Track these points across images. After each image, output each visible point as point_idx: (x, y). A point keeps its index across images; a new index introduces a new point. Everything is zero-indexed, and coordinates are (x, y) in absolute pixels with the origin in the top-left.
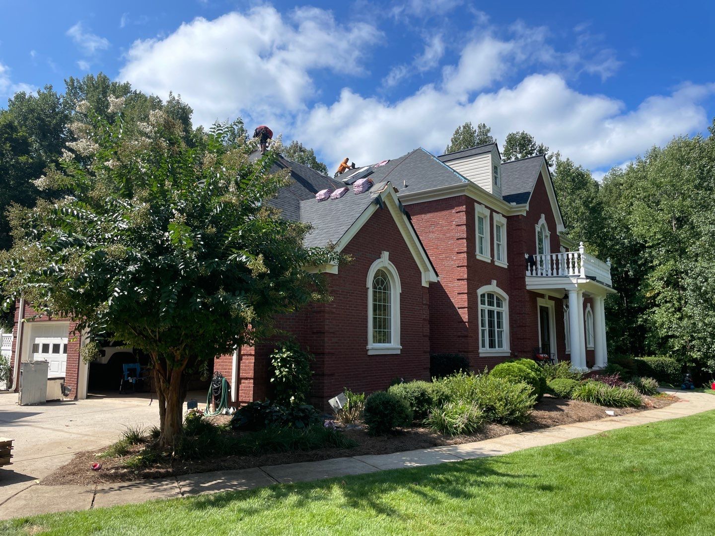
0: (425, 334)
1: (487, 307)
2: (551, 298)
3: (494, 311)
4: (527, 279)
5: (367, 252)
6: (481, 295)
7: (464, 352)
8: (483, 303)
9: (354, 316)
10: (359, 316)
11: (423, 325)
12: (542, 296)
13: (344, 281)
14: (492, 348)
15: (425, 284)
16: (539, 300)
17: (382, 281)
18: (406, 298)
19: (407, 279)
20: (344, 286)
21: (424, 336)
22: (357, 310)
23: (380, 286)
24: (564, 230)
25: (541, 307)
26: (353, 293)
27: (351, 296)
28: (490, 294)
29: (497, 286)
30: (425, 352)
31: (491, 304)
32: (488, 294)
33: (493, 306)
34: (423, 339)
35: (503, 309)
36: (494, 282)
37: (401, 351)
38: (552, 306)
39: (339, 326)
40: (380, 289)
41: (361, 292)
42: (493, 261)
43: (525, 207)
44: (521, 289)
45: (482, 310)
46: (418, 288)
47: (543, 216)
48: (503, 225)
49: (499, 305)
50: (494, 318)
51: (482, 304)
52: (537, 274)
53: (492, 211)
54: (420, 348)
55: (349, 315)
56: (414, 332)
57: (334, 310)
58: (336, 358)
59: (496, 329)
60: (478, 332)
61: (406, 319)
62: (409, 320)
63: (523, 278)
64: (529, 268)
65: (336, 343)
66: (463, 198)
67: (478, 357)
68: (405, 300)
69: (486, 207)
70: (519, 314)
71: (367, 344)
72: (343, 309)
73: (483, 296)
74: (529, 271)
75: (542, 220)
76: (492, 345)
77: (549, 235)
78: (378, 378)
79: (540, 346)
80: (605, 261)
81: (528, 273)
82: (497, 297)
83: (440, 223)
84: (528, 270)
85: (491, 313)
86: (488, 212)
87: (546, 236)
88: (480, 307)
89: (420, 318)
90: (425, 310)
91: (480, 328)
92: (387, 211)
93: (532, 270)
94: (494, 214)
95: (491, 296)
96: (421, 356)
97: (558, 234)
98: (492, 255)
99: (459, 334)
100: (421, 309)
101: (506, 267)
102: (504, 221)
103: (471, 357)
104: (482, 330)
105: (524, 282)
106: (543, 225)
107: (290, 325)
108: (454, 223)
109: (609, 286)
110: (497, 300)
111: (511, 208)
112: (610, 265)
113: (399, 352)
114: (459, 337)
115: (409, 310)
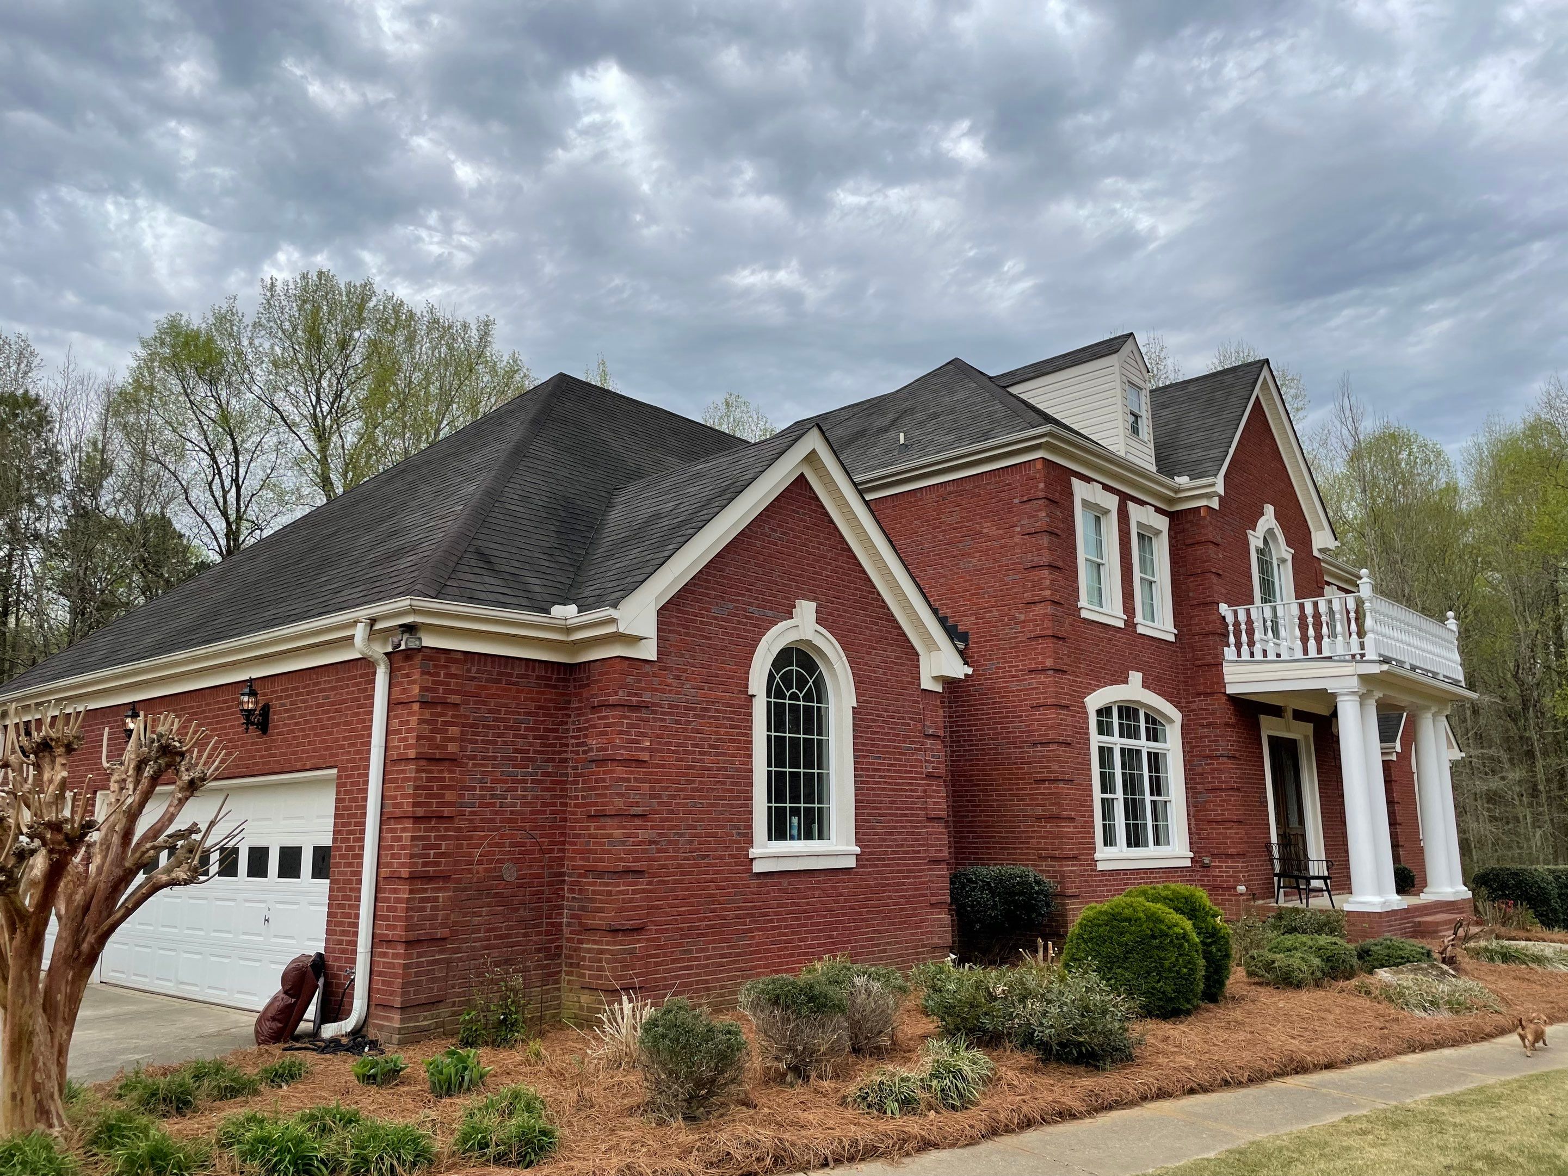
0: (932, 814)
1: (1117, 742)
2: (1300, 716)
3: (1139, 752)
4: (1227, 669)
5: (750, 604)
6: (1099, 712)
7: (1054, 858)
8: (1104, 729)
9: (709, 769)
10: (726, 769)
11: (925, 791)
12: (1276, 711)
13: (678, 678)
14: (1137, 845)
15: (927, 683)
16: (1265, 720)
17: (800, 676)
18: (873, 721)
19: (875, 672)
20: (677, 693)
21: (930, 819)
22: (718, 754)
23: (794, 690)
24: (1332, 544)
25: (1270, 738)
26: (707, 710)
27: (702, 717)
28: (1128, 709)
29: (1145, 685)
30: (937, 862)
31: (1129, 731)
32: (1120, 708)
33: (1137, 737)
34: (925, 827)
35: (1168, 745)
36: (1136, 677)
37: (857, 860)
38: (1306, 737)
39: (660, 796)
40: (794, 697)
41: (731, 706)
42: (1130, 624)
43: (1213, 485)
44: (1212, 694)
45: (1101, 749)
46: (912, 696)
47: (1269, 510)
48: (1158, 533)
49: (1153, 735)
50: (1141, 768)
51: (1101, 732)
52: (1252, 655)
53: (1124, 498)
54: (919, 852)
55: (692, 767)
56: (898, 809)
57: (645, 756)
58: (649, 883)
59: (1148, 798)
60: (1091, 806)
61: (873, 776)
62: (881, 777)
63: (1217, 665)
64: (1232, 639)
65: (651, 842)
66: (1039, 466)
67: (1095, 870)
68: (869, 727)
69: (1106, 487)
70: (1211, 757)
71: (750, 843)
72: (674, 752)
73: (1104, 712)
74: (1233, 648)
75: (1268, 519)
76: (1135, 839)
77: (1289, 557)
78: (785, 934)
79: (1274, 839)
80: (1442, 620)
81: (1230, 653)
82: (1147, 715)
83: (985, 531)
84: (1229, 646)
85: (1130, 756)
86: (1111, 502)
87: (1284, 561)
88: (1096, 740)
89: (916, 772)
90: (932, 750)
91: (1097, 795)
92: (810, 498)
93: (1238, 646)
94: (1131, 505)
95: (1128, 711)
96: (923, 870)
97: (1316, 553)
98: (1129, 608)
99: (1039, 811)
100: (920, 749)
101: (1172, 639)
102: (1162, 523)
103: (1072, 871)
104: (1103, 799)
105: (1221, 675)
106: (1270, 531)
107: (525, 797)
108: (1018, 529)
109: (1456, 683)
110: (1147, 722)
111: (1177, 491)
112: (1454, 628)
113: (851, 863)
114: (1039, 819)
115: (883, 753)
